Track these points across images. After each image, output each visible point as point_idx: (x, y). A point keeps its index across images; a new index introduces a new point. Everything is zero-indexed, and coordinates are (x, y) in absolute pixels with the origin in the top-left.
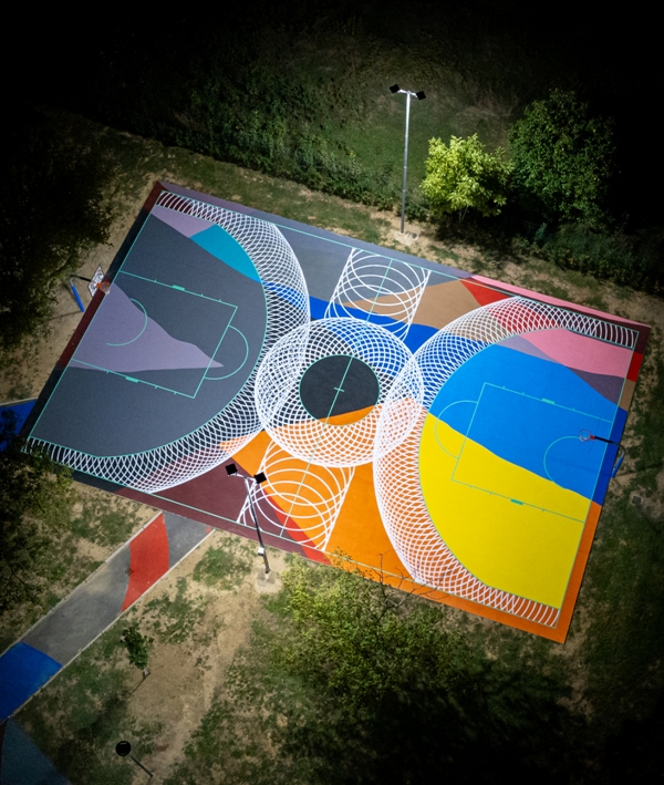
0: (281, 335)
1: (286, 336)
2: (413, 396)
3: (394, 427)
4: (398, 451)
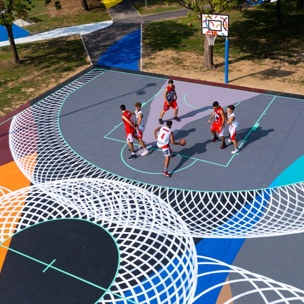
0: (173, 204)
1: (172, 209)
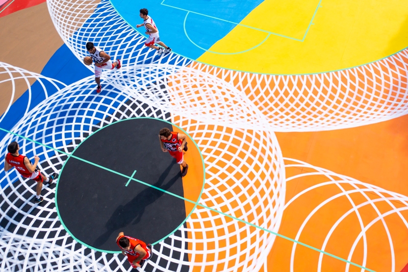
2: (165, 77)
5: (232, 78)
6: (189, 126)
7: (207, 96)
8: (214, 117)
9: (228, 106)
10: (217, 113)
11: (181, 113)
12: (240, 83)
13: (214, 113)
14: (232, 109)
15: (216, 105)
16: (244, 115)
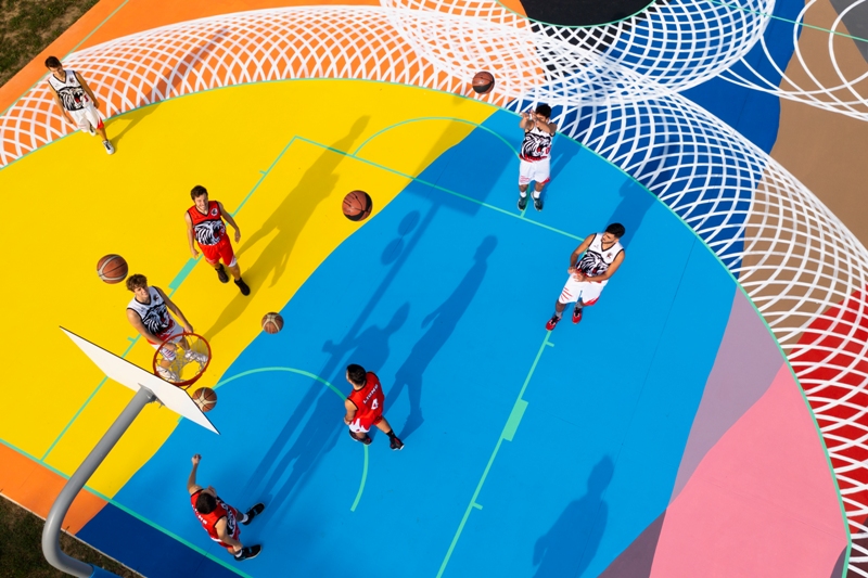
2: (551, 83)
3: (464, 44)
4: (399, 46)
5: (435, 76)
6: (503, 16)
7: (477, 52)
8: (466, 25)
9: (444, 38)
10: (461, 30)
11: (515, 31)
12: (422, 69)
13: (465, 31)
14: (438, 34)
15: (462, 40)
16: (420, 27)
